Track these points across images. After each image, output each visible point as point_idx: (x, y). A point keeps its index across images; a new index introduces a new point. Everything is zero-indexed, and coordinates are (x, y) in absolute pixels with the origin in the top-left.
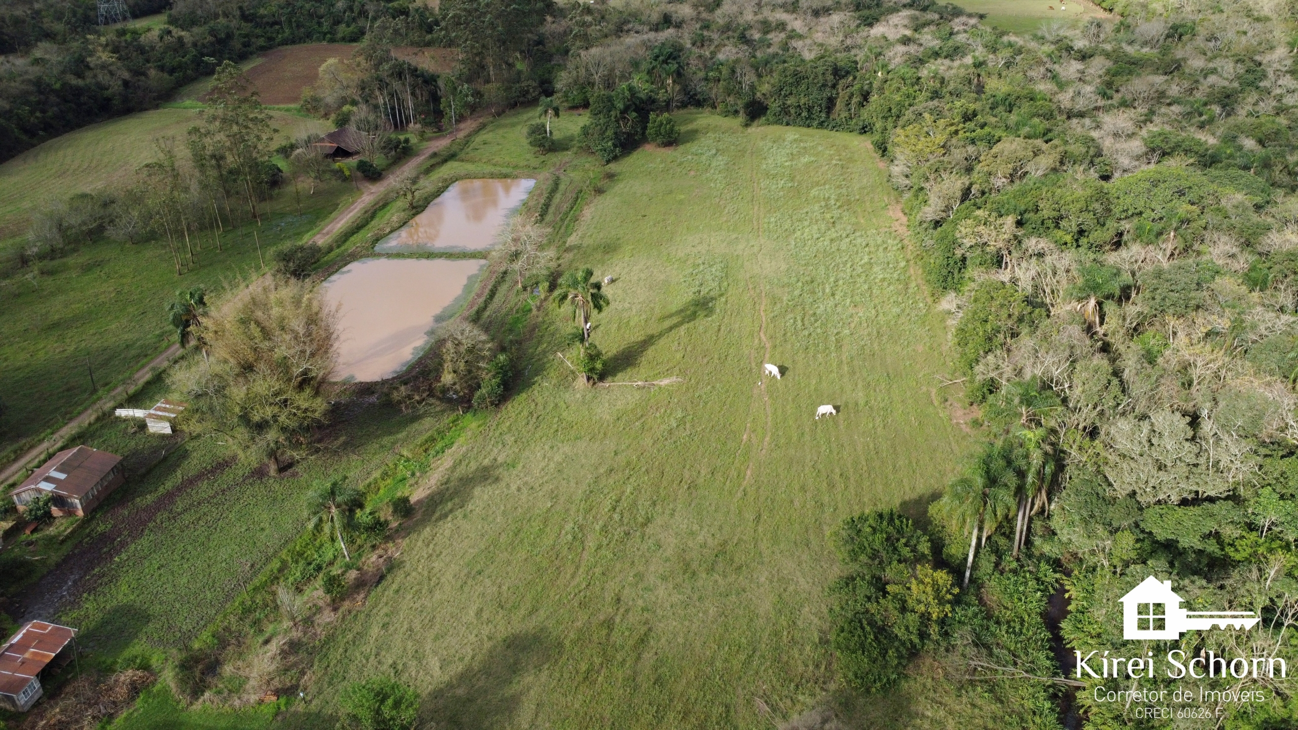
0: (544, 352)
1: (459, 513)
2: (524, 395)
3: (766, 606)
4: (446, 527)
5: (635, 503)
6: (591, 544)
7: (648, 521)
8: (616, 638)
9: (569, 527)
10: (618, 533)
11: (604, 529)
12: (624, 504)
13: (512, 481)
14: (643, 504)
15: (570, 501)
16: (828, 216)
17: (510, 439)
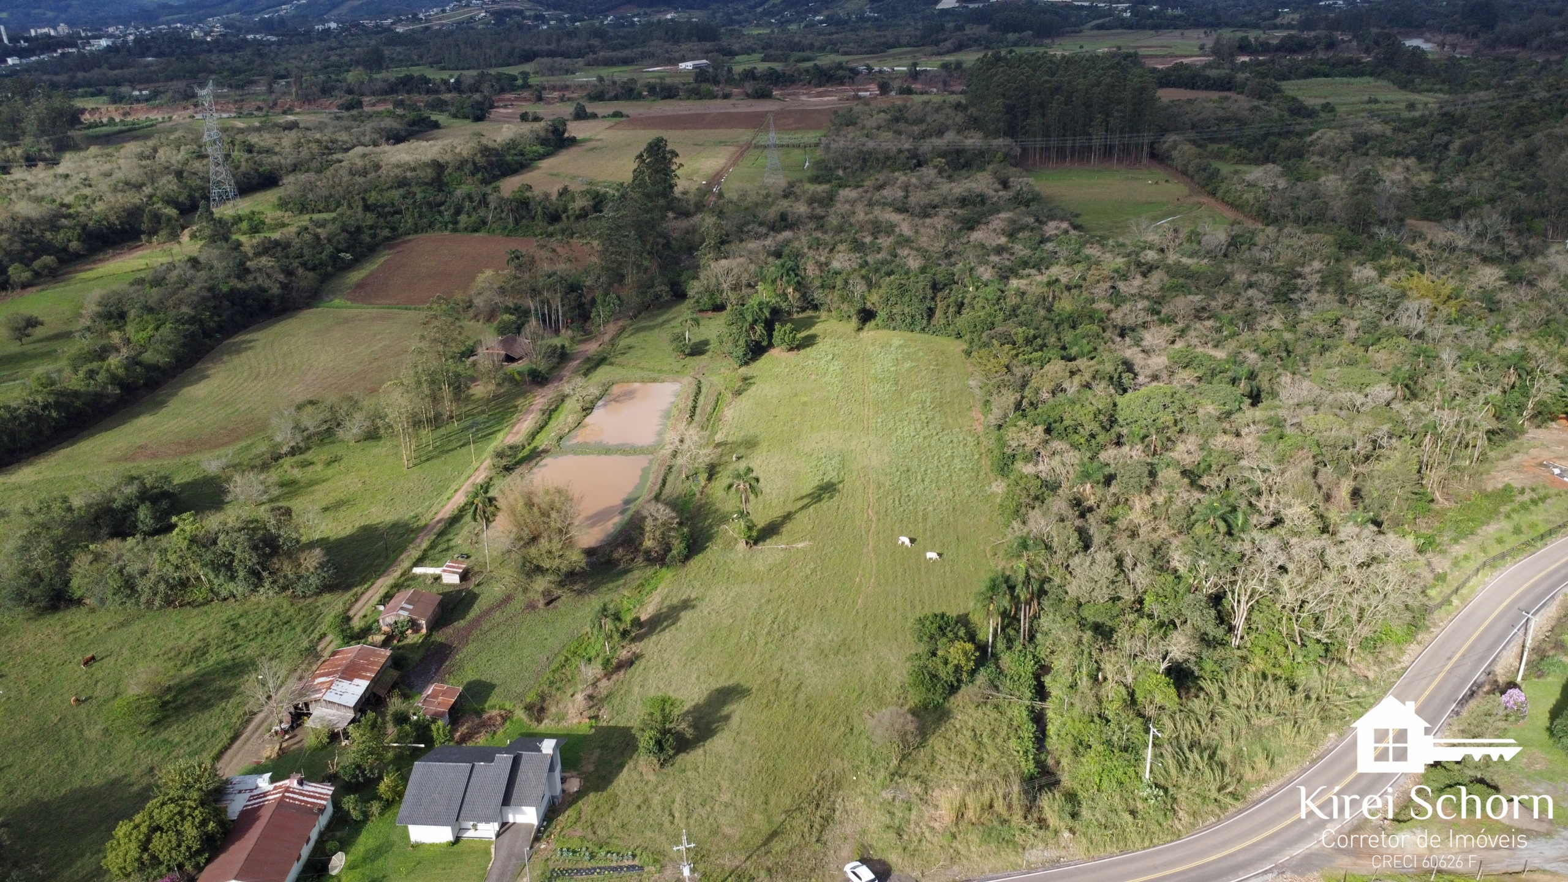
0: (711, 526)
1: (673, 628)
2: (700, 556)
3: (871, 670)
4: (667, 635)
5: (786, 620)
6: (761, 641)
7: (796, 628)
8: (782, 687)
9: (746, 632)
10: (778, 635)
11: (769, 633)
12: (780, 619)
13: (703, 608)
14: (792, 619)
15: (744, 618)
16: (923, 417)
17: (697, 584)
